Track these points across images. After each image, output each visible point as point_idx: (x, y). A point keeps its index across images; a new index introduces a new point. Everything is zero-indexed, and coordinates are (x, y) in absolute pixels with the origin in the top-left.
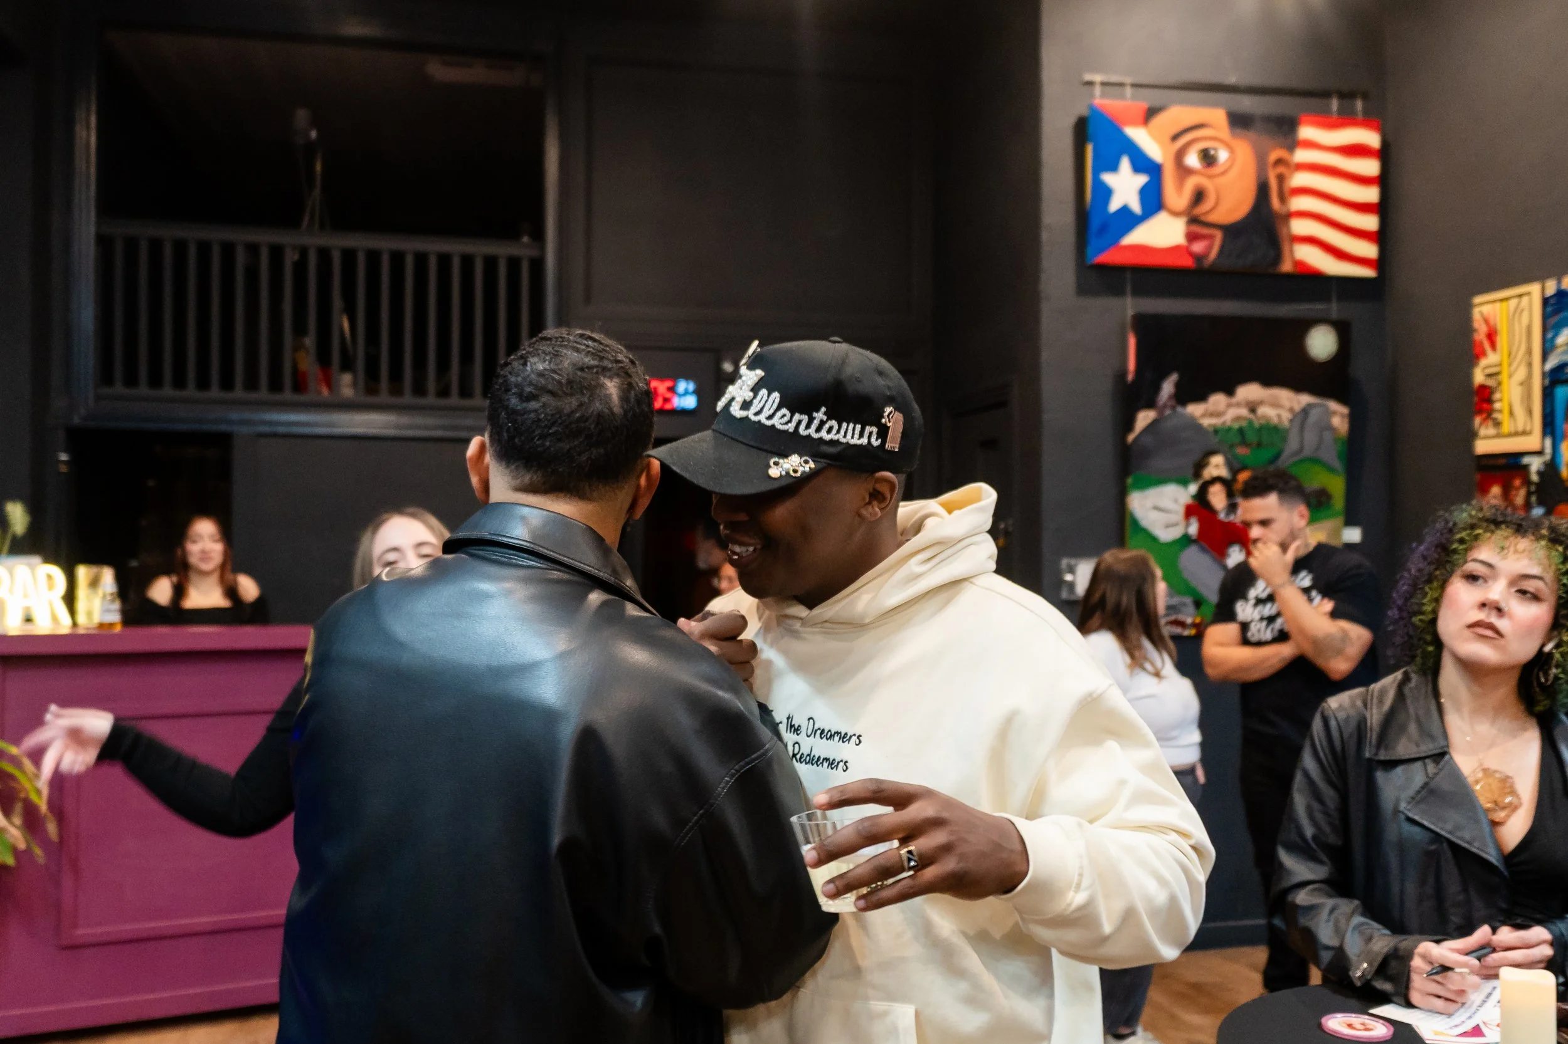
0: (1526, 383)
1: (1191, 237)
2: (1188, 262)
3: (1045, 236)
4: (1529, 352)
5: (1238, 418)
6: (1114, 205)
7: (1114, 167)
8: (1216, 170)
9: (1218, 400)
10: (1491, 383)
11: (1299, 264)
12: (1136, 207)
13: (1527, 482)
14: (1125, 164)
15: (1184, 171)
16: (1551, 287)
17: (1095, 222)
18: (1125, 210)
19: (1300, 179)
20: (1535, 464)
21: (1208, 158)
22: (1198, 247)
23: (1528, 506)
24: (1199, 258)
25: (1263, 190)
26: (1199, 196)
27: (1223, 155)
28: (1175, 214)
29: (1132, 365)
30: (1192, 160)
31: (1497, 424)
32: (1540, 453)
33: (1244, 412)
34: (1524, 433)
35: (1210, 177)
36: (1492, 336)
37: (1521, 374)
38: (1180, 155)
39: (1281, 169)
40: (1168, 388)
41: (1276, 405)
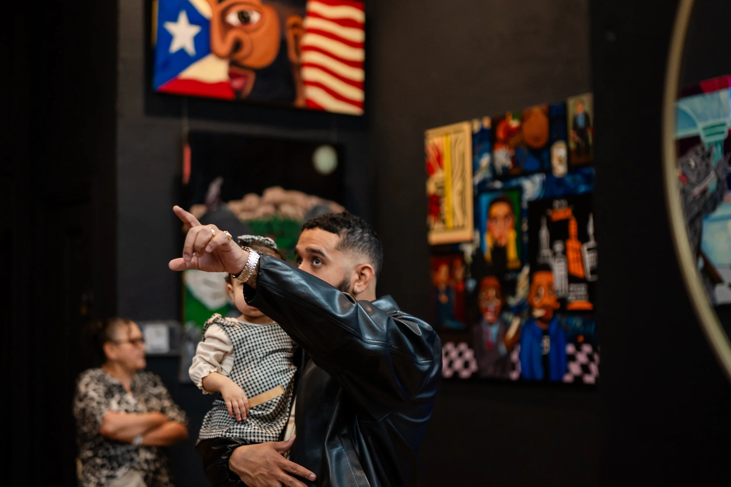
0: (462, 193)
1: (232, 75)
2: (228, 95)
3: (121, 67)
4: (463, 171)
5: (266, 215)
6: (175, 47)
7: (174, 19)
8: (248, 27)
9: (251, 200)
10: (440, 192)
11: (309, 102)
12: (190, 49)
13: (463, 262)
14: (183, 18)
15: (227, 27)
16: (477, 126)
17: (160, 59)
18: (182, 52)
19: (310, 39)
20: (469, 250)
21: (244, 18)
22: (237, 84)
23: (465, 280)
24: (238, 92)
25: (283, 45)
26: (237, 45)
27: (255, 17)
28: (221, 57)
29: (187, 169)
30: (233, 18)
31: (444, 222)
32: (471, 242)
33: (270, 209)
34: (462, 227)
35: (247, 32)
36: (439, 159)
37: (458, 186)
38: (224, 14)
39: (296, 31)
40: (214, 189)
41: (293, 204)
